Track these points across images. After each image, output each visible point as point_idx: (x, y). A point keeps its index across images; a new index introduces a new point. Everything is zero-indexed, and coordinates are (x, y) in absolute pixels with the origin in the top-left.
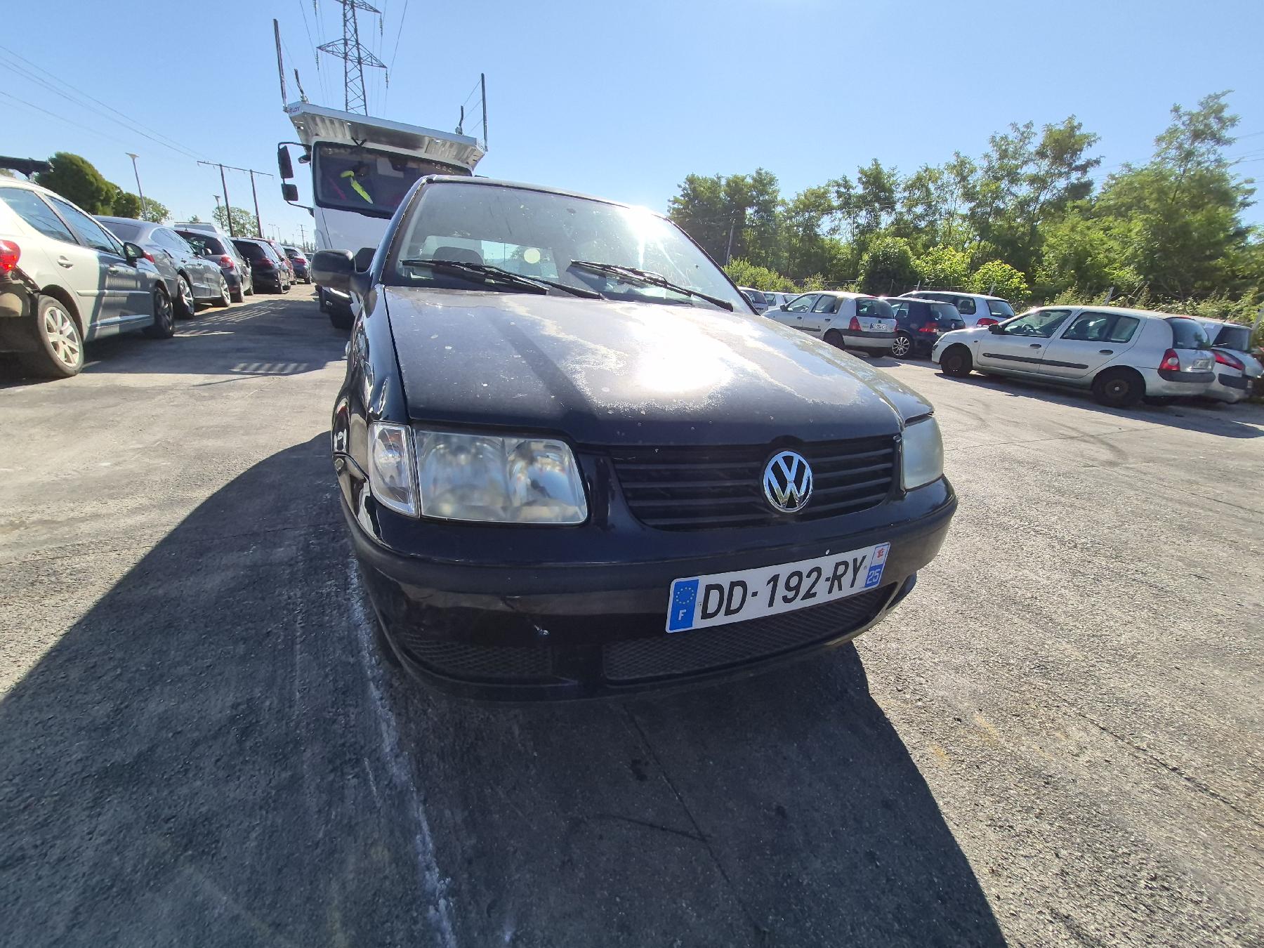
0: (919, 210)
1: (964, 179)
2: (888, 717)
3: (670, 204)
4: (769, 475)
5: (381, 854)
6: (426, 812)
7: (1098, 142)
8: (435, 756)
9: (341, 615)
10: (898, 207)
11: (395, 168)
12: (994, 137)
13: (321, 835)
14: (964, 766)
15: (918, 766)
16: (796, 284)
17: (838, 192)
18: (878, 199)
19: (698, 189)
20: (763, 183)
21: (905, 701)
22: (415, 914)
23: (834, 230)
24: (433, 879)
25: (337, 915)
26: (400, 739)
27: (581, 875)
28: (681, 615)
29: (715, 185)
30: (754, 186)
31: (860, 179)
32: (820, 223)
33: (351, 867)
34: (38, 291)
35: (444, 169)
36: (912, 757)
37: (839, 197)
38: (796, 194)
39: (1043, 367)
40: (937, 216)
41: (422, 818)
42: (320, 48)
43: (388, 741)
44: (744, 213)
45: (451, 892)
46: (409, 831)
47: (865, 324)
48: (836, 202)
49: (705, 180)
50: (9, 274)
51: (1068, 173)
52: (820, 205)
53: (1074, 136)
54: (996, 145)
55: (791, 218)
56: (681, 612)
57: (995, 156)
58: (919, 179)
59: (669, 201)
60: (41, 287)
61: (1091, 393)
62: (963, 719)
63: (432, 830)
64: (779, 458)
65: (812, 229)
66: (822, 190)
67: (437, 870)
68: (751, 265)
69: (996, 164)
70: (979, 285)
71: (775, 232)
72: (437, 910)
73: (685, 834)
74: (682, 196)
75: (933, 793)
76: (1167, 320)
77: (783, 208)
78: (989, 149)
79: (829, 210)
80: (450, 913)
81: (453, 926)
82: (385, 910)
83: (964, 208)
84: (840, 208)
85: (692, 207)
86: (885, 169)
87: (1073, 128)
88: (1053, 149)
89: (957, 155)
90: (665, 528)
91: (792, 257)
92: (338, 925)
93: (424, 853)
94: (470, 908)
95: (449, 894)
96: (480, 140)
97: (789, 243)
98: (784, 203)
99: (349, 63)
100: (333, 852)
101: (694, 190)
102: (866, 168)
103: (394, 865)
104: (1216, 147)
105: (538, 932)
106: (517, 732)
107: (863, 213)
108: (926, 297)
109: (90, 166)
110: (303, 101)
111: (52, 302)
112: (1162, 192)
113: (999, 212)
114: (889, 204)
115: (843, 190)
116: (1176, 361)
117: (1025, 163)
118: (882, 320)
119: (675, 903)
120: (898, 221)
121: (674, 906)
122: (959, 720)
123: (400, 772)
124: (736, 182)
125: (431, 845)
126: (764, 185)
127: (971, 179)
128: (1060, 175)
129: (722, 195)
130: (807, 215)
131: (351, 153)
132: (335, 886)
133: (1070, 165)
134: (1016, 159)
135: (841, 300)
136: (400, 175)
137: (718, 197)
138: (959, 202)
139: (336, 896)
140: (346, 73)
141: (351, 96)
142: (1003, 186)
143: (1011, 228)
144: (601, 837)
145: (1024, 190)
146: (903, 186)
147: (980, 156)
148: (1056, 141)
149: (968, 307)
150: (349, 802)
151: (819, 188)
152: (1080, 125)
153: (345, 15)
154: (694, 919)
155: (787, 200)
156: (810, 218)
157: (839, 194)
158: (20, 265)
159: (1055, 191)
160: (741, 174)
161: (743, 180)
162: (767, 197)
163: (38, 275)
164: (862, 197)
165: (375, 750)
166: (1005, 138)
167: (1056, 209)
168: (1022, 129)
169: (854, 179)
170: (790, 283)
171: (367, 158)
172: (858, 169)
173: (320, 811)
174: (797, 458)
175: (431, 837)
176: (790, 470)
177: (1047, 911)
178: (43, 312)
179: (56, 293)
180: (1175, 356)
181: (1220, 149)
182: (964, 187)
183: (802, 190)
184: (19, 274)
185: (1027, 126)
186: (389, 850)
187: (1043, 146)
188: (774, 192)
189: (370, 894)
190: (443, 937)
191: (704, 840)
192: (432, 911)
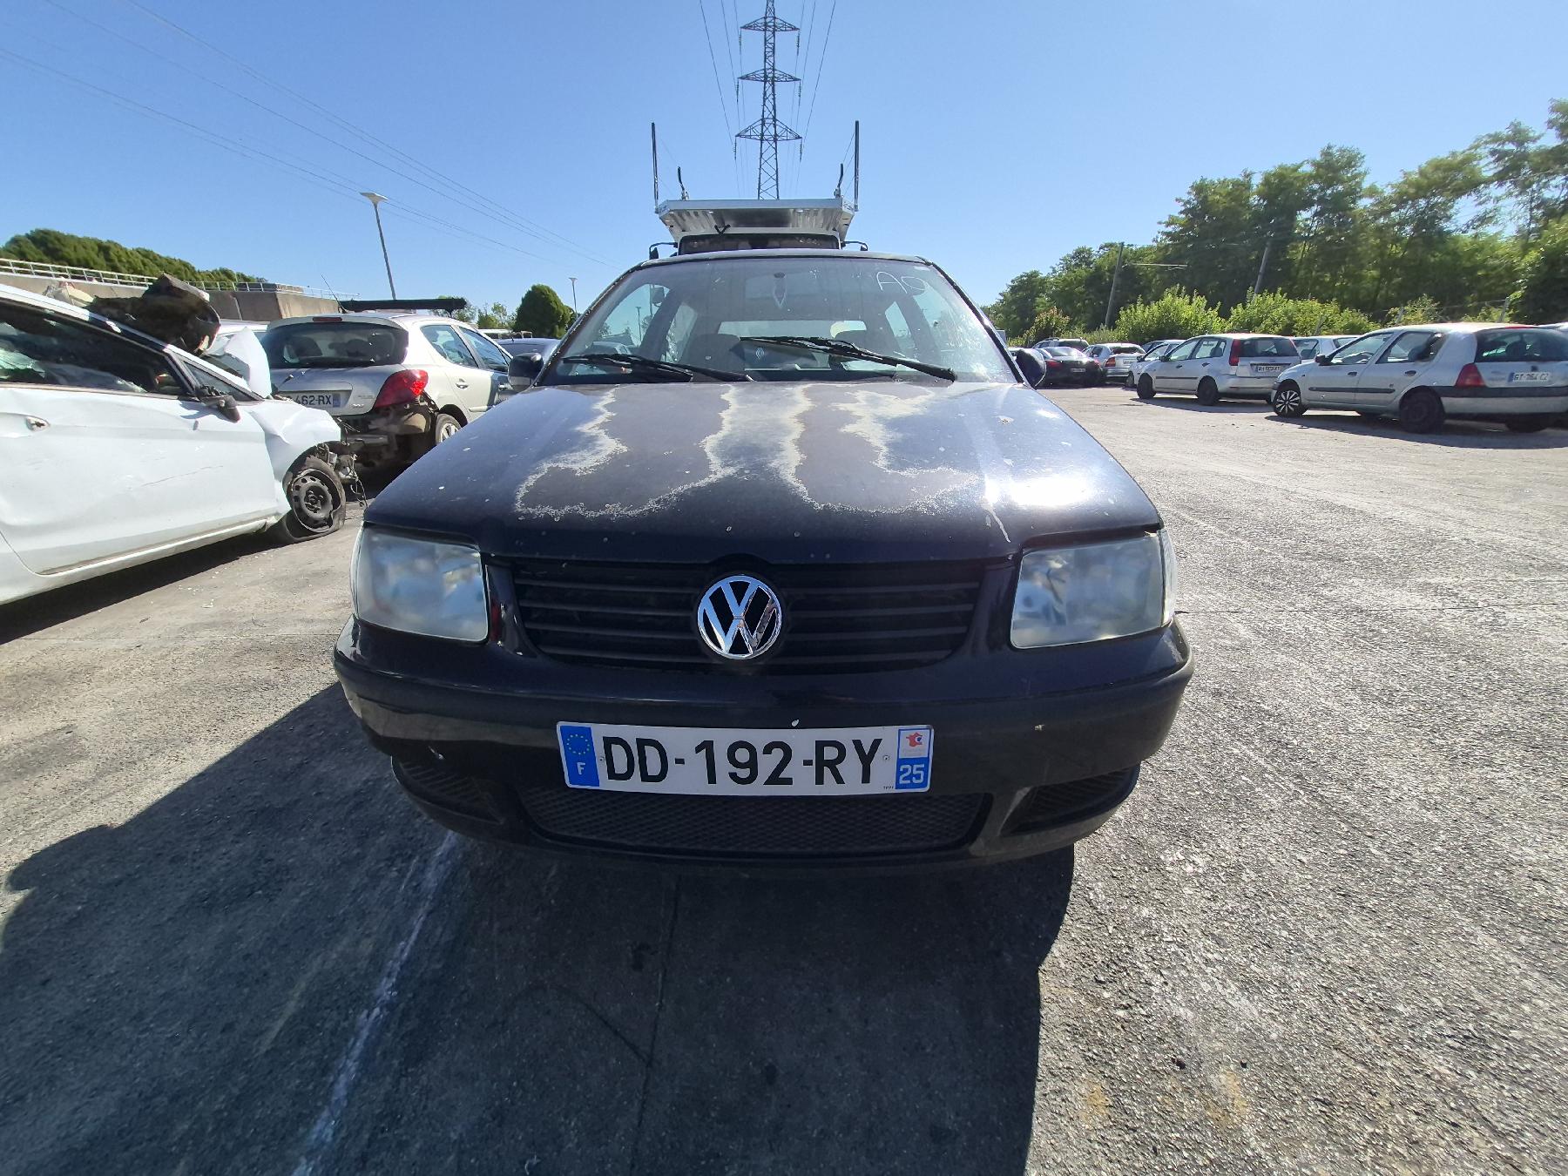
2: (1042, 1013)
4: (706, 606)
5: (367, 947)
6: (424, 923)
8: (468, 873)
13: (341, 912)
14: (1128, 1138)
15: (1038, 1102)
16: (1372, 319)
17: (1496, 152)
19: (1210, 199)
20: (1334, 168)
21: (1097, 1001)
22: (351, 1012)
23: (1484, 220)
24: (385, 989)
25: (303, 985)
26: (454, 848)
27: (502, 1042)
28: (580, 769)
29: (1240, 188)
30: (1315, 176)
31: (1551, 122)
32: (1451, 211)
33: (340, 948)
34: (438, 410)
35: (809, 241)
36: (1038, 1085)
37: (1498, 161)
38: (1402, 175)
41: (417, 928)
42: (738, 135)
43: (444, 847)
44: (1294, 219)
45: (390, 1006)
46: (398, 934)
47: (1492, 375)
48: (1490, 171)
49: (1224, 183)
50: (418, 398)
52: (1454, 181)
55: (1387, 213)
56: (579, 764)
60: (440, 406)
62: (1191, 1066)
63: (416, 942)
64: (725, 585)
65: (1434, 225)
66: (1461, 157)
67: (394, 980)
68: (1288, 297)
71: (1353, 239)
72: (368, 1016)
73: (634, 1048)
74: (1182, 212)
75: (1031, 1151)
77: (1372, 201)
79: (1472, 185)
80: (375, 1024)
81: (368, 1037)
82: (335, 998)
84: (1500, 178)
85: (1199, 226)
90: (564, 659)
91: (1386, 274)
92: (297, 995)
93: (396, 960)
94: (392, 1026)
95: (387, 1006)
97: (1382, 255)
98: (1372, 192)
99: (765, 143)
100: (338, 930)
101: (1204, 201)
103: (368, 961)
106: (553, 873)
107: (1557, 180)
109: (554, 294)
110: (684, 198)
111: (449, 419)
115: (1508, 147)
118: (1540, 365)
119: (566, 1118)
121: (563, 1120)
122: (1181, 1065)
123: (431, 879)
124: (1281, 176)
125: (406, 955)
126: (1336, 170)
129: (1254, 200)
130: (1422, 203)
132: (319, 960)
135: (1445, 337)
137: (1246, 205)
139: (314, 968)
140: (761, 154)
141: (764, 177)
144: (548, 1013)
150: (378, 891)
151: (1454, 154)
153: (765, 94)
154: (570, 1145)
155: (1382, 186)
156: (1431, 207)
157: (1500, 156)
158: (427, 390)
160: (1289, 161)
161: (1295, 171)
162: (1340, 188)
163: (439, 398)
165: (429, 851)
170: (1361, 319)
172: (1549, 106)
173: (354, 891)
174: (754, 585)
175: (412, 948)
176: (739, 603)
178: (440, 428)
179: (453, 411)
184: (425, 397)
186: (375, 946)
188: (1355, 177)
189: (335, 978)
190: (354, 1043)
191: (649, 1064)
192: (364, 1015)
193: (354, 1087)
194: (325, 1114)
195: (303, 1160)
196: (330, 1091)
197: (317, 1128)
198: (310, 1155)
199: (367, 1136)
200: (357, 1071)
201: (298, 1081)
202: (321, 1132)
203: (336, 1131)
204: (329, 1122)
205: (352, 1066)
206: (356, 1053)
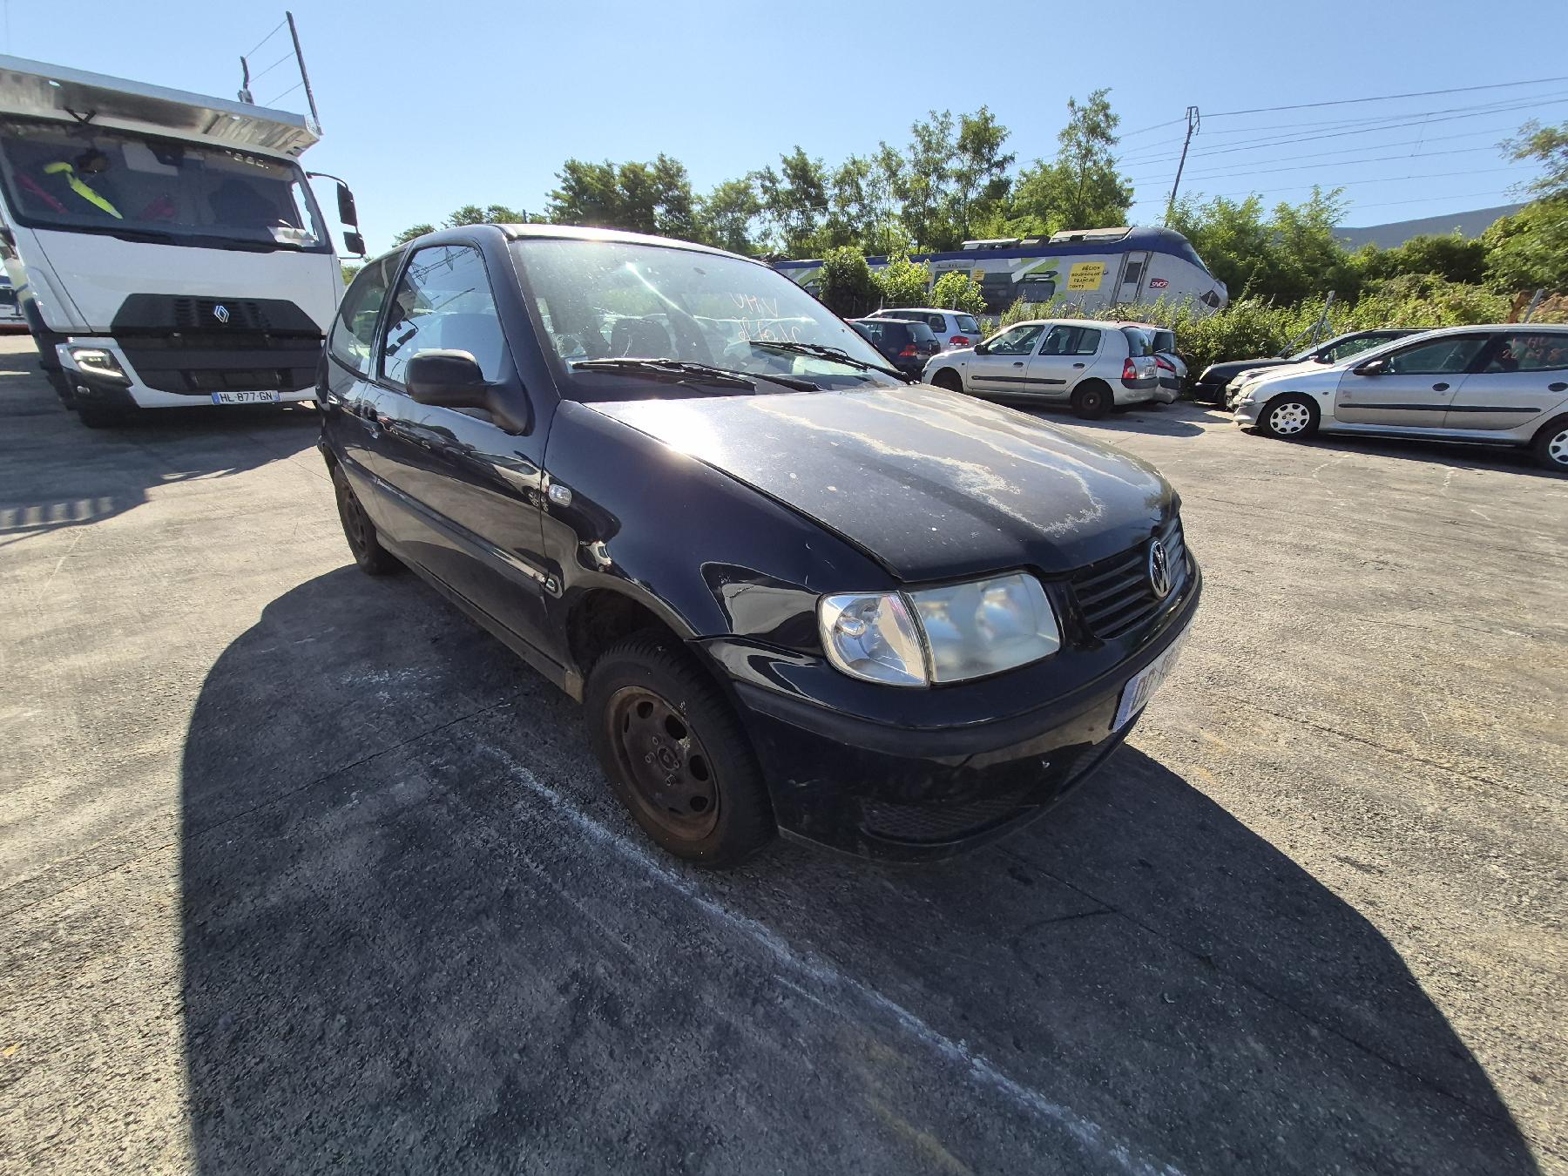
0: (853, 209)
1: (894, 174)
2: (1150, 757)
3: (550, 200)
5: (884, 1052)
6: (885, 995)
7: (1010, 136)
8: (841, 942)
9: (577, 837)
10: (831, 206)
11: (162, 161)
12: (915, 126)
13: (810, 1067)
15: (1198, 789)
17: (763, 186)
18: (808, 196)
19: (584, 179)
20: (670, 173)
21: (1152, 739)
22: (965, 1083)
23: (766, 235)
24: (951, 1049)
25: (901, 1122)
26: (789, 942)
27: (1057, 982)
29: (606, 175)
30: (659, 178)
31: (784, 170)
32: (747, 225)
33: (870, 1078)
36: (1189, 782)
37: (765, 193)
38: (712, 189)
39: (1028, 386)
40: (873, 218)
41: (887, 1002)
43: (781, 951)
44: (652, 213)
45: (975, 1050)
46: (890, 1021)
48: (762, 199)
49: (592, 168)
51: (989, 170)
52: (743, 203)
53: (989, 129)
54: (920, 136)
55: (711, 220)
57: (920, 148)
58: (848, 172)
59: (547, 195)
61: (1070, 407)
62: (1197, 740)
63: (906, 1008)
65: (740, 235)
66: (743, 185)
67: (945, 1039)
69: (921, 157)
70: (941, 298)
72: (977, 1070)
73: (1100, 912)
74: (564, 189)
76: (1122, 330)
77: (700, 207)
78: (915, 140)
79: (755, 210)
80: (991, 1067)
81: (1004, 1075)
82: (937, 1095)
83: (898, 207)
86: (811, 160)
87: (986, 120)
88: (972, 142)
89: (882, 144)
92: (911, 1130)
93: (920, 1031)
94: (1002, 1053)
96: (309, 118)
98: (700, 200)
100: (838, 1075)
102: (790, 158)
103: (906, 1055)
104: (1106, 146)
105: (1069, 1042)
107: (795, 213)
108: (895, 315)
112: (1069, 191)
113: (932, 213)
114: (820, 202)
115: (768, 184)
116: (1133, 370)
117: (949, 157)
119: (1138, 968)
120: (832, 224)
121: (1139, 970)
122: (1195, 741)
123: (823, 971)
124: (633, 172)
125: (919, 1021)
126: (672, 177)
127: (900, 174)
128: (981, 171)
129: (618, 188)
130: (730, 215)
131: (74, 135)
132: (873, 1101)
133: (989, 161)
134: (940, 153)
136: (172, 171)
137: (614, 191)
138: (893, 201)
139: (881, 1108)
142: (931, 183)
143: (946, 230)
144: (1043, 945)
145: (952, 187)
146: (832, 181)
147: (906, 149)
148: (975, 133)
149: (938, 324)
150: (804, 1023)
151: (739, 181)
152: (993, 116)
154: (1159, 973)
155: (704, 195)
156: (735, 220)
157: (766, 190)
159: (980, 190)
160: (639, 161)
161: (643, 170)
162: (677, 192)
164: (790, 193)
165: (775, 963)
166: (926, 128)
167: (983, 209)
168: (941, 119)
169: (778, 170)
171: (101, 142)
172: (781, 159)
173: (784, 1046)
175: (912, 1014)
177: (1334, 859)
180: (1132, 365)
181: (1110, 148)
182: (895, 183)
183: (719, 183)
185: (945, 116)
186: (888, 1045)
187: (964, 138)
188: (685, 185)
189: (911, 1089)
190: (1006, 1088)
191: (1115, 911)
192: (976, 1074)
193: (1052, 1097)
194: (1072, 1126)
195: (1112, 1152)
196: (1049, 1117)
197: (1085, 1136)
198: (1109, 1145)
199: (1107, 1097)
200: (1038, 1092)
201: (1026, 1144)
202: (1088, 1133)
203: (1091, 1118)
204: (1082, 1125)
205: (1030, 1094)
206: (1017, 1088)
